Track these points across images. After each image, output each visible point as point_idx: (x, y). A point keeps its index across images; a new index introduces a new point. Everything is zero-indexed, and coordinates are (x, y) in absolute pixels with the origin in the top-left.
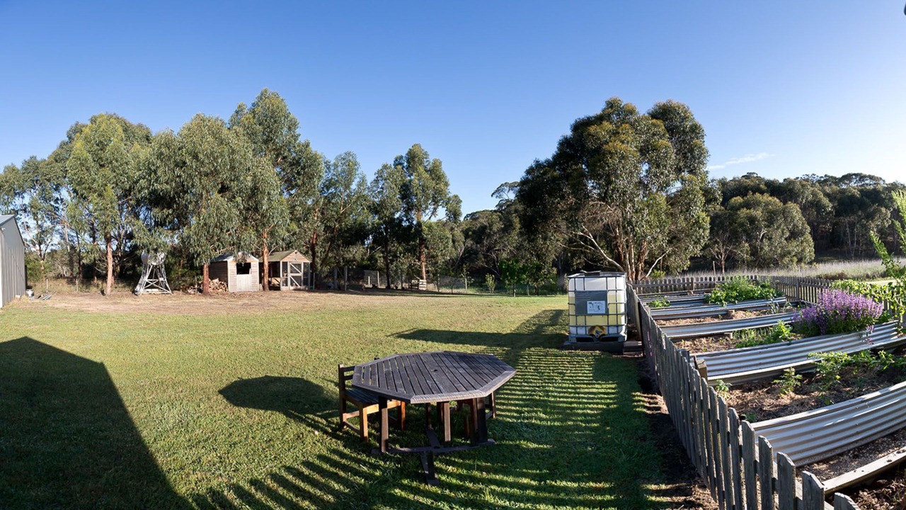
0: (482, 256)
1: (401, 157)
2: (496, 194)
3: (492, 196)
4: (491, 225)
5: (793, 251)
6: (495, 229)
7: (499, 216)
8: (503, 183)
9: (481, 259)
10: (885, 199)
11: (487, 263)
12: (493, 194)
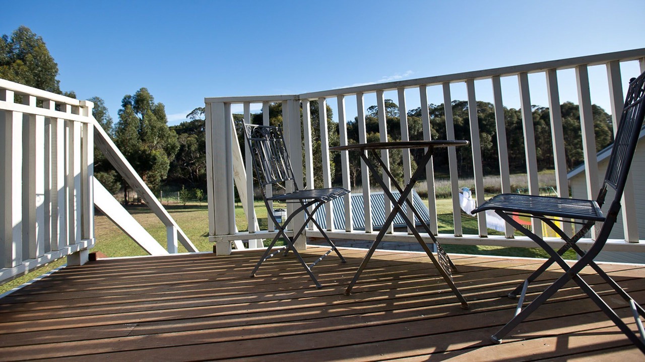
0: (179, 169)
1: (130, 97)
2: (191, 116)
3: (187, 117)
4: (189, 146)
5: (401, 173)
6: (193, 149)
7: (196, 138)
8: (198, 108)
9: (178, 171)
10: (487, 125)
11: (184, 175)
12: (188, 115)
